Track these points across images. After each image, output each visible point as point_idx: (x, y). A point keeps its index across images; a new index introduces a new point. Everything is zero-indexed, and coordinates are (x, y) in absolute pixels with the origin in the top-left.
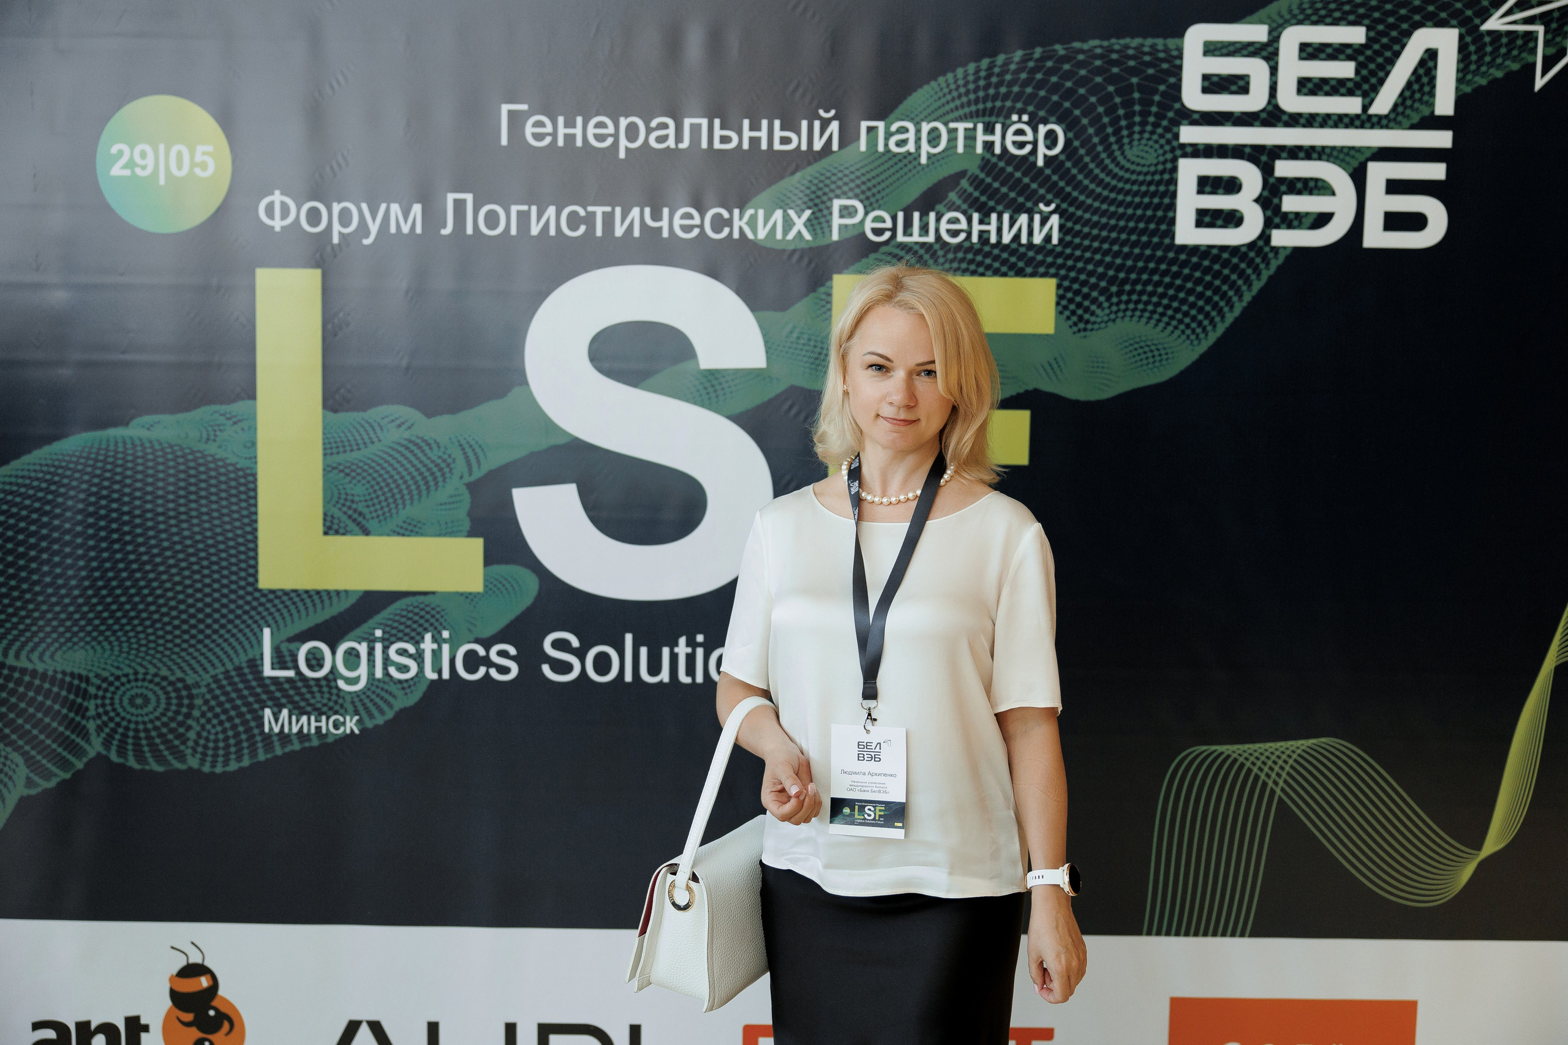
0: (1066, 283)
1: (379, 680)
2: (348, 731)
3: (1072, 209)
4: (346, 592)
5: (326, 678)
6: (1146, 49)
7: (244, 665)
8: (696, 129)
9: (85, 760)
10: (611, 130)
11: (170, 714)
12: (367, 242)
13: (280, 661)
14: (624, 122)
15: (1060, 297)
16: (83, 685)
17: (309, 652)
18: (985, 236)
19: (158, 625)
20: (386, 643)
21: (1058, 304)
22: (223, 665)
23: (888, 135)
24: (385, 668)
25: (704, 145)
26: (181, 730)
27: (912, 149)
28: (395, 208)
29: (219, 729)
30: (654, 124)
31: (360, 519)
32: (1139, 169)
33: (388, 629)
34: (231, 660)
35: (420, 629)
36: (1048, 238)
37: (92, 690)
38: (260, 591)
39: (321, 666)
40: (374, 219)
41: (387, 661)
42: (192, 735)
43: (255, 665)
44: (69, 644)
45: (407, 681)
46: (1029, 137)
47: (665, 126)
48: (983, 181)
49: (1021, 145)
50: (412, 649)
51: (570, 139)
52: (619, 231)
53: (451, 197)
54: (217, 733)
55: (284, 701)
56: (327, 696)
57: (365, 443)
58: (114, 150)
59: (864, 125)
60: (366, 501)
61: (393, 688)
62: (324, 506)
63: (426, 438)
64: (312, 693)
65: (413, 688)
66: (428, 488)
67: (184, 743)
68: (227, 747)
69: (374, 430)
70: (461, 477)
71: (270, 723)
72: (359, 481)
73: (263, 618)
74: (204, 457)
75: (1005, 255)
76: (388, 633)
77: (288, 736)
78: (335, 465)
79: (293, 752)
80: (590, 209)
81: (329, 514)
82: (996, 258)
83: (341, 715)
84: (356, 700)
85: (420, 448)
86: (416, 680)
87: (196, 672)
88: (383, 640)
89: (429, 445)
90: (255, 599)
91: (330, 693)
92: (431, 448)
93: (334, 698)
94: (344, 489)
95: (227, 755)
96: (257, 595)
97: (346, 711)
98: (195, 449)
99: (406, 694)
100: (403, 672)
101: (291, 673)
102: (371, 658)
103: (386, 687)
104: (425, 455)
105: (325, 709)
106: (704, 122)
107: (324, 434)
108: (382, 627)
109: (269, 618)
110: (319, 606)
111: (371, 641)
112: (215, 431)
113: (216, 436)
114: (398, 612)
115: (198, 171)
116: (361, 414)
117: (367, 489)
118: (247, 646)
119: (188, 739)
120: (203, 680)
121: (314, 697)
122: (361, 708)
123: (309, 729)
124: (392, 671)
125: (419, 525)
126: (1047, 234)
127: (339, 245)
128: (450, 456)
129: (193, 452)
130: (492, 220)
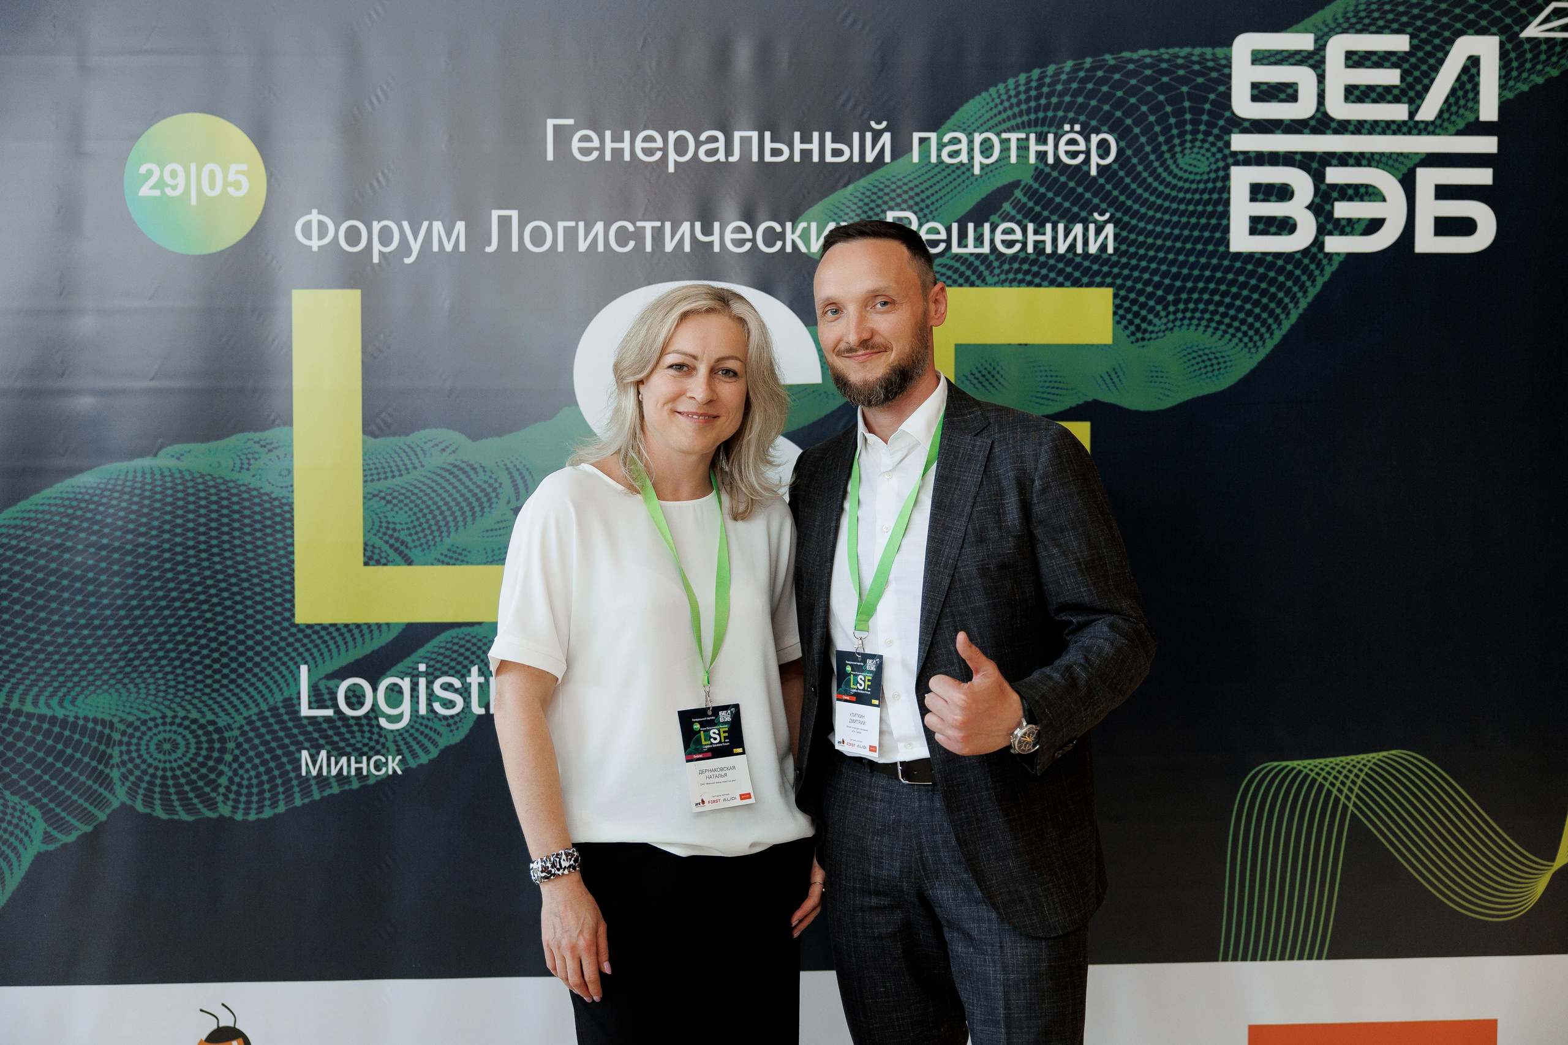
0: (1123, 293)
1: (423, 717)
2: (390, 772)
3: (1126, 219)
4: (388, 624)
5: (366, 716)
6: (1195, 58)
7: (280, 705)
8: (746, 142)
9: (108, 811)
10: (659, 143)
11: (200, 759)
12: (407, 261)
13: (318, 699)
14: (672, 136)
15: (1117, 307)
16: (107, 731)
17: (349, 689)
18: (1041, 246)
19: (188, 665)
20: (431, 678)
21: (1115, 313)
22: (258, 705)
23: (941, 146)
24: (429, 704)
25: (755, 158)
26: (212, 776)
27: (965, 161)
28: (438, 226)
29: (253, 773)
30: (703, 137)
31: (402, 548)
32: (1191, 177)
33: (432, 663)
34: (265, 700)
35: (466, 662)
36: (1103, 248)
37: (116, 736)
38: (297, 625)
39: (362, 704)
40: (416, 238)
41: (431, 696)
42: (223, 781)
43: (291, 704)
44: (92, 688)
45: (452, 717)
46: (1082, 147)
47: (715, 139)
48: (1037, 190)
49: (1074, 155)
50: (457, 684)
51: (617, 153)
52: (669, 246)
53: (495, 214)
54: (250, 779)
55: (322, 742)
56: (367, 735)
57: (407, 469)
58: (143, 170)
59: (916, 136)
60: (408, 529)
61: (437, 725)
62: (364, 536)
63: (471, 462)
64: (352, 732)
65: (459, 724)
66: (474, 514)
67: (214, 790)
68: (261, 793)
69: (416, 455)
70: (509, 502)
71: (307, 765)
72: (401, 509)
73: (300, 654)
74: (237, 486)
75: (1061, 265)
76: (432, 666)
77: (327, 778)
78: (376, 492)
79: (332, 796)
80: (639, 224)
81: (370, 543)
82: (1052, 269)
83: (383, 755)
84: (399, 738)
85: (465, 472)
86: (462, 715)
87: (228, 714)
88: (427, 674)
89: (474, 469)
90: (292, 635)
91: (372, 733)
92: (476, 473)
93: (375, 737)
94: (386, 517)
95: (261, 801)
96: (294, 630)
97: (388, 751)
98: (228, 479)
99: (452, 731)
100: (448, 708)
101: (329, 712)
102: (415, 694)
103: (430, 724)
104: (471, 480)
105: (365, 749)
106: (755, 135)
107: (364, 460)
108: (426, 660)
109: (306, 654)
110: (359, 640)
111: (414, 677)
112: (249, 459)
113: (249, 464)
114: (443, 644)
115: (231, 190)
116: (403, 438)
117: (409, 517)
118: (283, 685)
119: (219, 785)
120: (235, 722)
121: (354, 737)
122: (403, 747)
123: (349, 772)
124: (437, 706)
125: (464, 553)
126: (1102, 243)
127: (379, 264)
128: (496, 480)
129: (225, 482)
130: (538, 237)
